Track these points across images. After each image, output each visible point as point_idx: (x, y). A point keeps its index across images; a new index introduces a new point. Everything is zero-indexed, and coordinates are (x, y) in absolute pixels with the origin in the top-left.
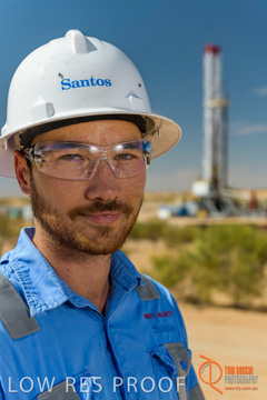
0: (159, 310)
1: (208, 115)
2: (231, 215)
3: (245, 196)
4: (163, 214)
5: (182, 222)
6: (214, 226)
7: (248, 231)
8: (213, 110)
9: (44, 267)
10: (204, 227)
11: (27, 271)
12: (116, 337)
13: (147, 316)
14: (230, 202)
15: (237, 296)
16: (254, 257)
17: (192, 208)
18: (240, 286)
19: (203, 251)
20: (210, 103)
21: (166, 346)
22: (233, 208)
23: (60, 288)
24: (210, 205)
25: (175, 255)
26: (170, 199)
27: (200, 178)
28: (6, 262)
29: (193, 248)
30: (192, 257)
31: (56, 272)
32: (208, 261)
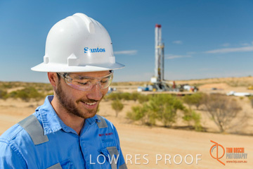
0: (107, 132)
1: (156, 51)
2: (165, 90)
3: (171, 83)
4: (139, 90)
5: (146, 93)
6: (157, 95)
7: (170, 97)
8: (158, 49)
9: (53, 113)
10: (153, 95)
11: (46, 115)
12: (84, 145)
13: (100, 135)
14: (165, 85)
15: (166, 122)
16: (172, 107)
17: (151, 88)
18: (166, 118)
19: (152, 104)
20: (157, 47)
21: (108, 148)
22: (166, 88)
23: (58, 123)
24: (157, 86)
25: (141, 106)
26: (142, 84)
27: (154, 76)
28: (37, 110)
29: (148, 103)
30: (148, 107)
31: (59, 116)
32: (154, 109)
